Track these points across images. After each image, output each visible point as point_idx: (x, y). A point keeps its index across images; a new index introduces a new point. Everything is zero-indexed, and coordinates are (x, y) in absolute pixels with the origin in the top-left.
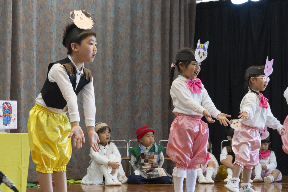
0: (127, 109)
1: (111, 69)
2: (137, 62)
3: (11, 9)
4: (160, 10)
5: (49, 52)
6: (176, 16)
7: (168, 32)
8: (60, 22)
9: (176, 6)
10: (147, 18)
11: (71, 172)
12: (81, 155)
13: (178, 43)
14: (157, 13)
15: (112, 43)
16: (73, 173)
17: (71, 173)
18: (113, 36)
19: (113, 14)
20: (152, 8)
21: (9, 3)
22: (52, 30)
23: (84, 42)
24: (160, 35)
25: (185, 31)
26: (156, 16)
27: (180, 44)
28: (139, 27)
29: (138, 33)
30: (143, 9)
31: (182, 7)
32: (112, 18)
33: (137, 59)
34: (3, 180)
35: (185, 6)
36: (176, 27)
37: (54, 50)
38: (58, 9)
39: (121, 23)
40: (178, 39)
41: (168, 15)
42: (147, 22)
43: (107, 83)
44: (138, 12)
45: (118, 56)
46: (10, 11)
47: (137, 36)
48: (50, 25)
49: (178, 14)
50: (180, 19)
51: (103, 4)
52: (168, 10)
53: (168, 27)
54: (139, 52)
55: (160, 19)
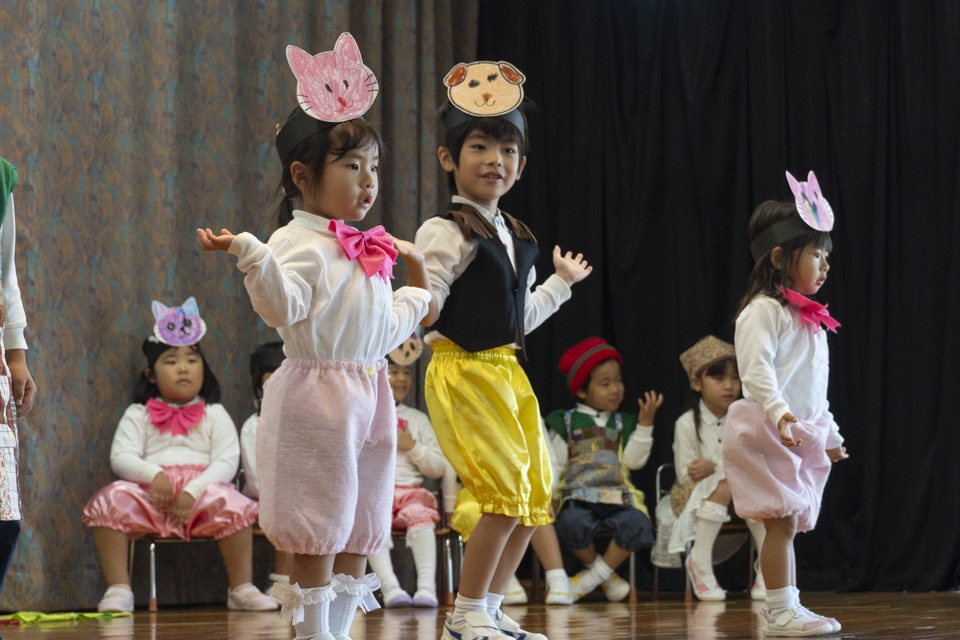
0: (230, 356)
1: (169, 213)
2: (261, 186)
10: (295, 26)
11: (21, 585)
12: (53, 523)
13: (413, 119)
14: (335, 10)
15: (171, 115)
16: (27, 589)
17: (20, 589)
18: (177, 90)
19: (174, 11)
26: (330, 19)
28: (267, 60)
29: (266, 80)
32: (170, 26)
33: (261, 177)
39: (202, 46)
40: (414, 106)
41: (375, 17)
43: (157, 263)
44: (262, 6)
45: (195, 166)
47: (262, 92)
50: (419, 32)
54: (268, 153)
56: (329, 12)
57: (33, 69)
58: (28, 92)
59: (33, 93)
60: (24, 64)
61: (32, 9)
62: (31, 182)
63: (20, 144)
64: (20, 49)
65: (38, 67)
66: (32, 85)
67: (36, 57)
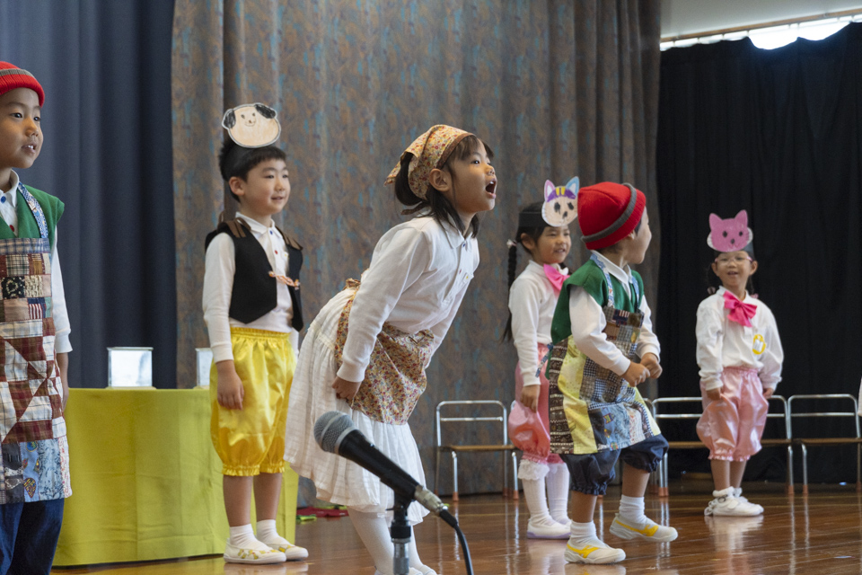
3: (220, 78)
4: (573, 70)
5: (313, 185)
6: (610, 85)
7: (592, 127)
8: (336, 109)
9: (611, 60)
10: (541, 91)
13: (617, 152)
14: (567, 78)
20: (553, 66)
21: (216, 65)
22: (318, 129)
23: (254, 174)
24: (573, 134)
25: (635, 122)
26: (563, 85)
27: (621, 155)
28: (522, 115)
29: (522, 128)
30: (531, 70)
31: (627, 60)
32: (457, 95)
33: (519, 196)
34: (417, 494)
35: (633, 56)
36: (610, 114)
37: (323, 179)
38: (331, 77)
39: (478, 107)
40: (618, 143)
41: (591, 83)
42: (541, 102)
44: (518, 78)
46: (219, 85)
47: (519, 138)
48: (313, 116)
49: (617, 79)
50: (621, 92)
51: (434, 60)
52: (592, 70)
53: (592, 112)
54: (524, 179)
55: (573, 93)
56: (563, 80)
57: (372, 128)
58: (369, 143)
59: (372, 144)
60: (366, 124)
61: (370, 87)
62: (372, 206)
63: (364, 180)
64: (363, 114)
65: (375, 126)
66: (372, 139)
67: (374, 119)
